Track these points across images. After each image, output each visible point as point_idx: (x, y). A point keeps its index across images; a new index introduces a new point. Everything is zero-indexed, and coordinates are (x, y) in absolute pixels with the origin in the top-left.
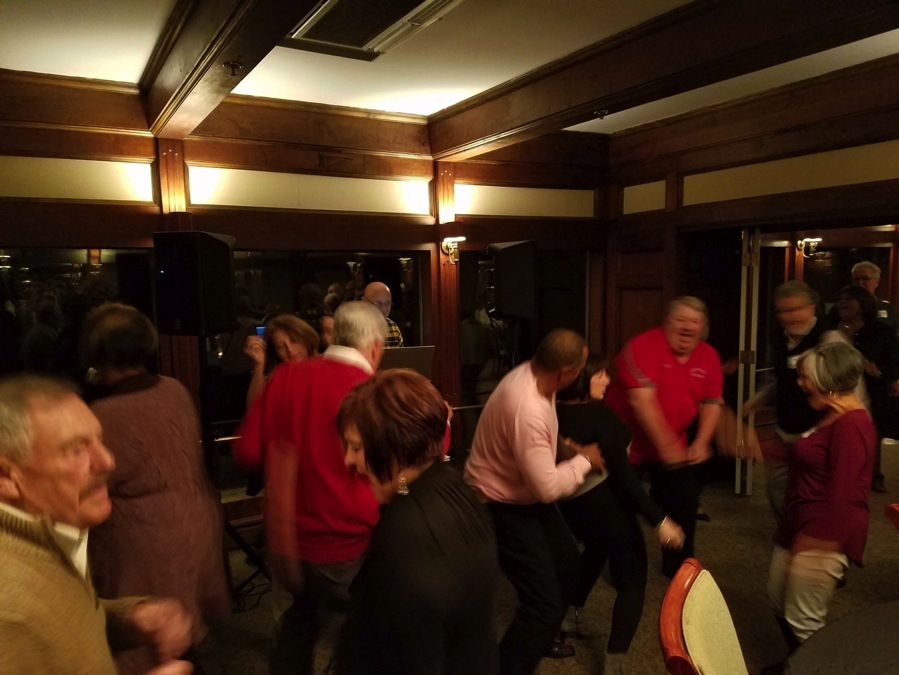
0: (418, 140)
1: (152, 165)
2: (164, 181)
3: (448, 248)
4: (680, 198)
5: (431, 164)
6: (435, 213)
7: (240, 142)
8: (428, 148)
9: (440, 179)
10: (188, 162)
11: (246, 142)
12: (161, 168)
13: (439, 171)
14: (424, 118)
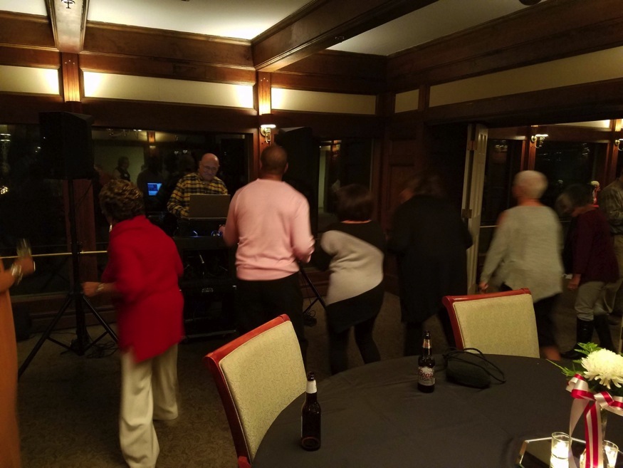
0: (245, 56)
1: (59, 70)
2: (65, 81)
3: (265, 132)
4: (427, 102)
5: (254, 74)
6: (257, 107)
7: (118, 56)
8: (252, 62)
9: (260, 84)
10: (83, 69)
11: (122, 56)
12: (64, 72)
13: (259, 78)
14: (248, 41)
